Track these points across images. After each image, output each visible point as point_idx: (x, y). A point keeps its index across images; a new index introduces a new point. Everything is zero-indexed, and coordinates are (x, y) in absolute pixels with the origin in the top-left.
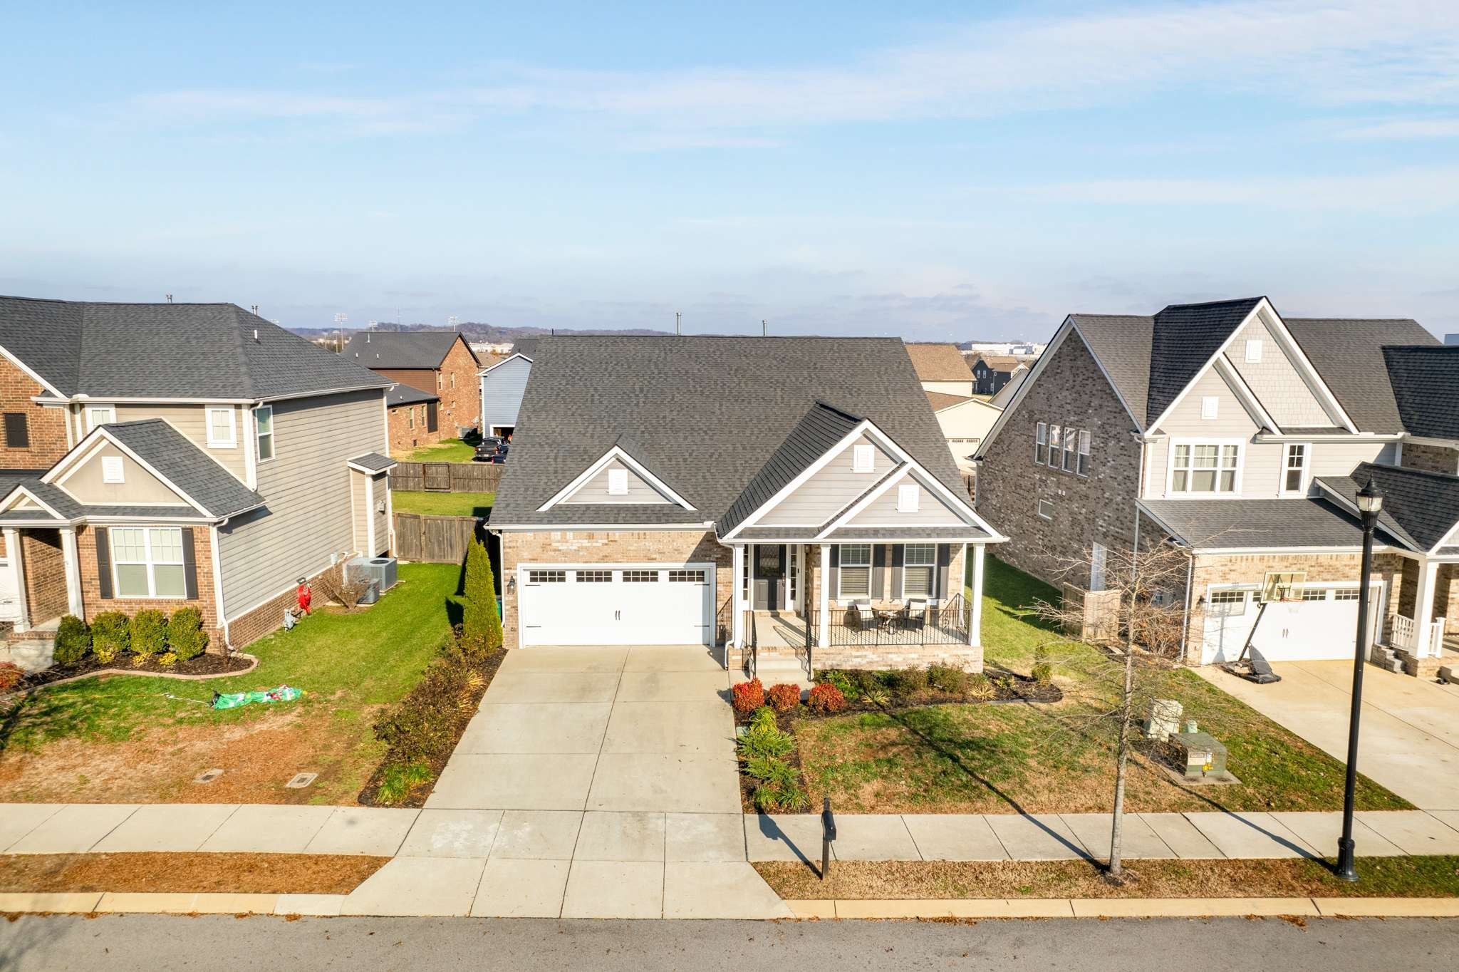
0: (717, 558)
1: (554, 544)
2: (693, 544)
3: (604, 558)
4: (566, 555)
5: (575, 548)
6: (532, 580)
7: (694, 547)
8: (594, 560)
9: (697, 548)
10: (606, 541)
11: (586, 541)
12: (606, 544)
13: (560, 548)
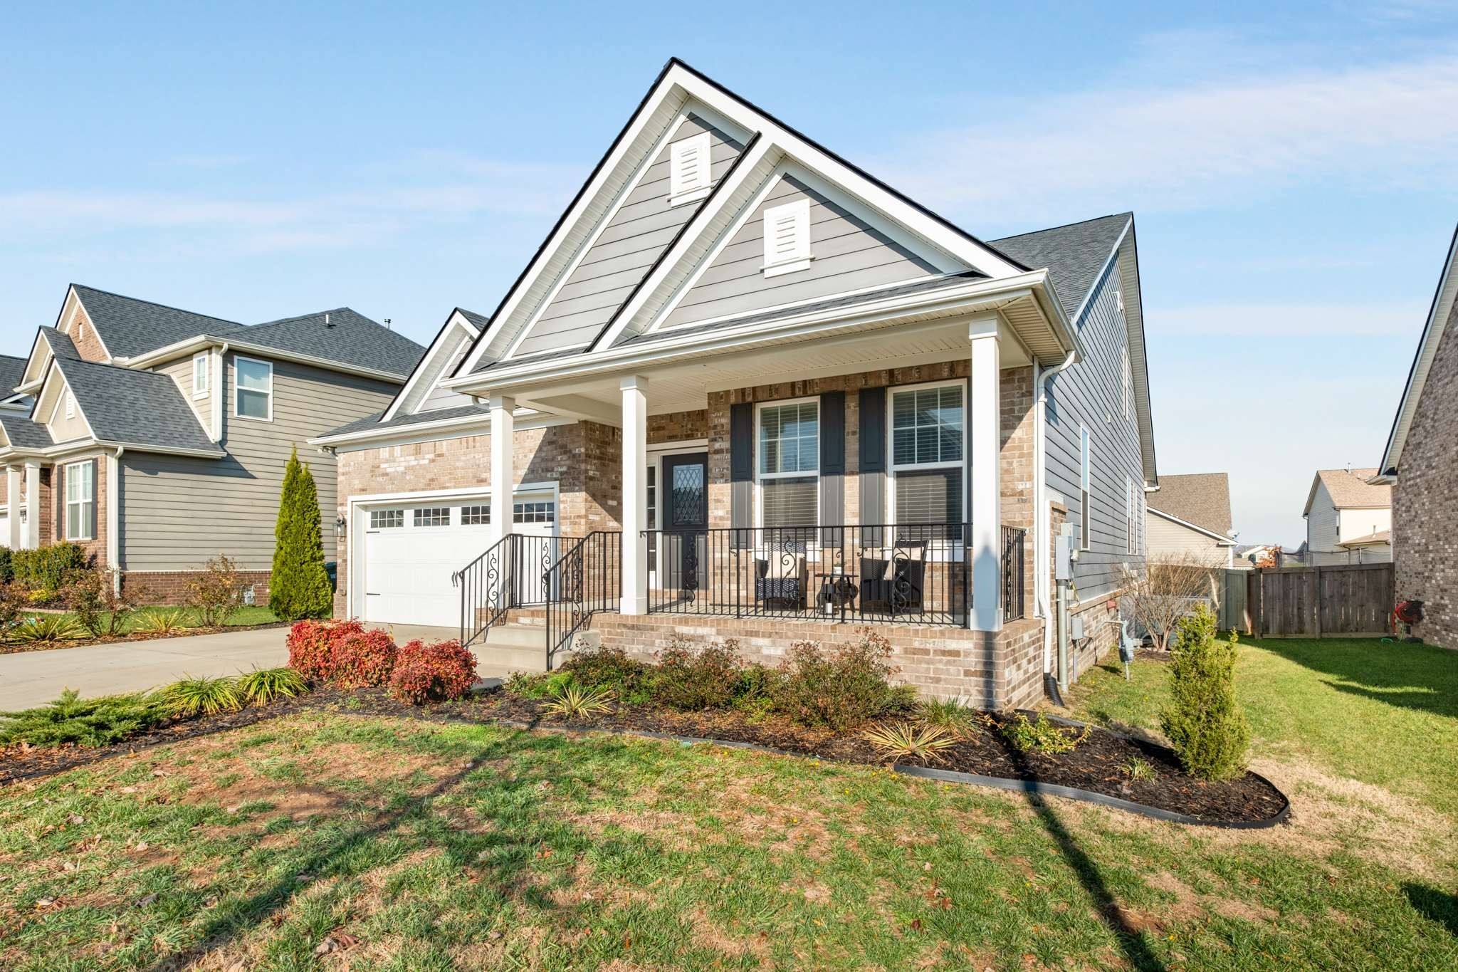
0: (562, 473)
1: (383, 466)
2: (531, 451)
3: (432, 483)
4: (396, 481)
5: (402, 469)
6: (374, 525)
7: (532, 456)
8: (421, 486)
9: (535, 457)
10: (432, 456)
11: (413, 458)
12: (433, 461)
13: (389, 470)
